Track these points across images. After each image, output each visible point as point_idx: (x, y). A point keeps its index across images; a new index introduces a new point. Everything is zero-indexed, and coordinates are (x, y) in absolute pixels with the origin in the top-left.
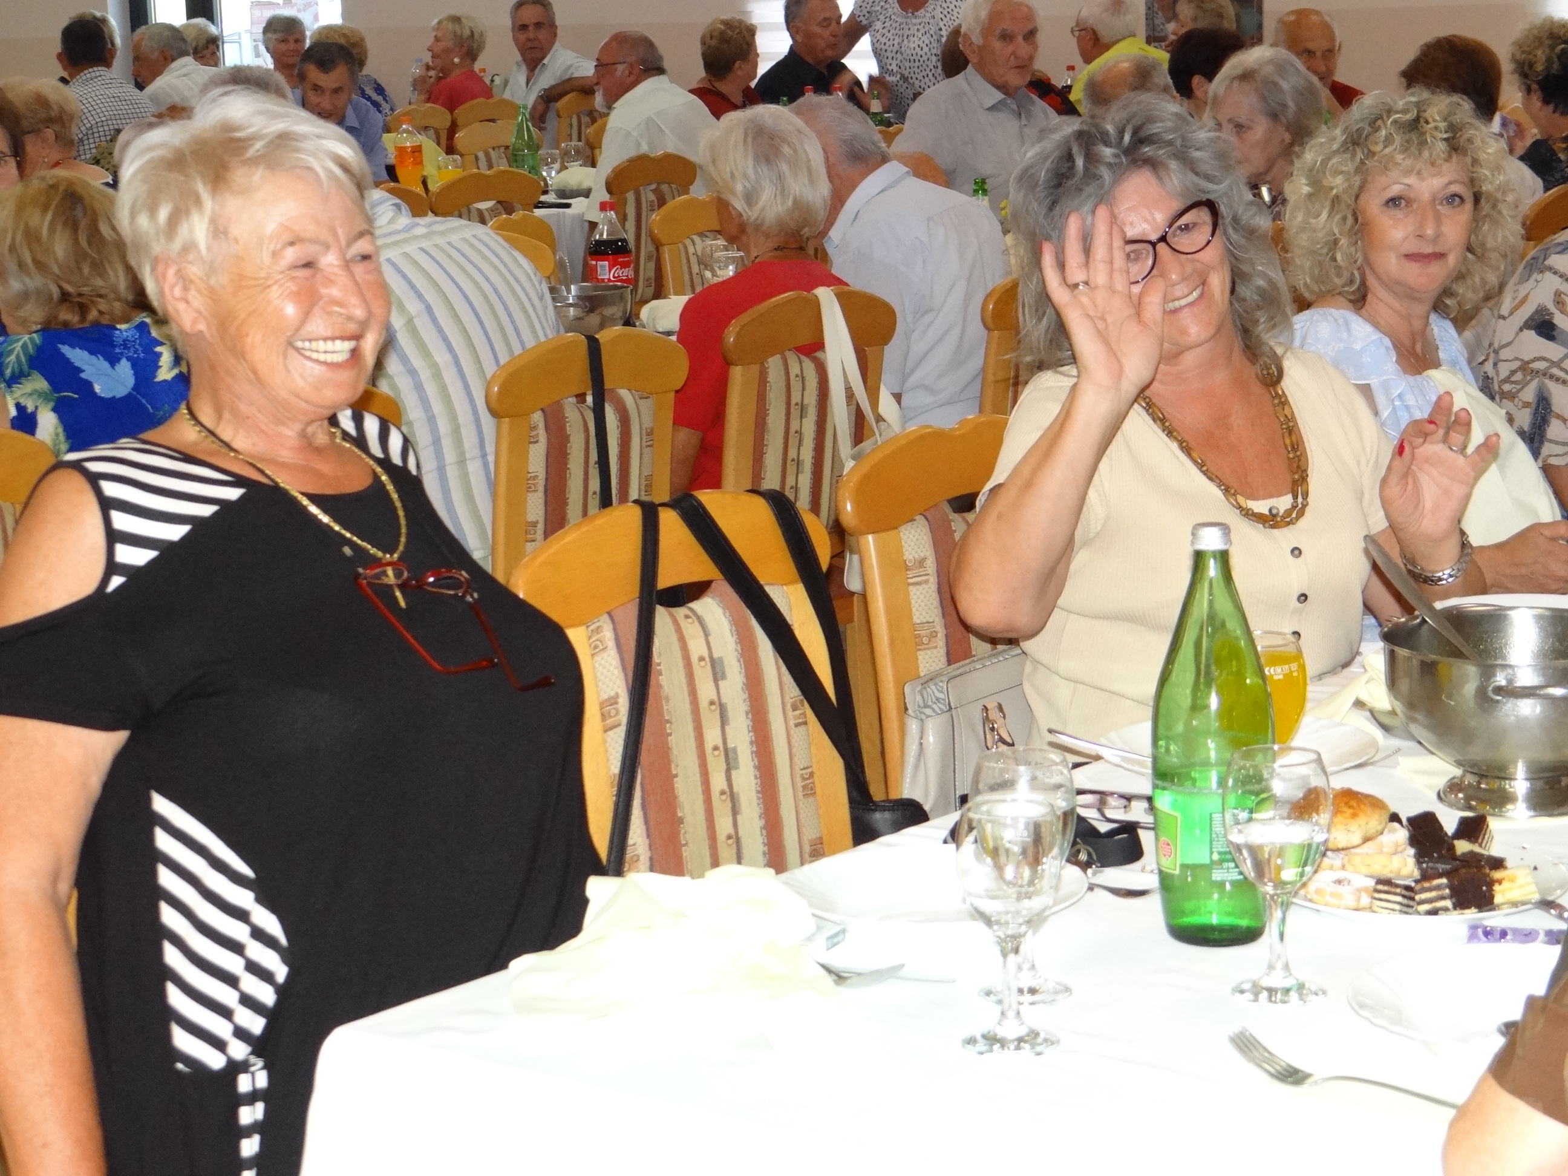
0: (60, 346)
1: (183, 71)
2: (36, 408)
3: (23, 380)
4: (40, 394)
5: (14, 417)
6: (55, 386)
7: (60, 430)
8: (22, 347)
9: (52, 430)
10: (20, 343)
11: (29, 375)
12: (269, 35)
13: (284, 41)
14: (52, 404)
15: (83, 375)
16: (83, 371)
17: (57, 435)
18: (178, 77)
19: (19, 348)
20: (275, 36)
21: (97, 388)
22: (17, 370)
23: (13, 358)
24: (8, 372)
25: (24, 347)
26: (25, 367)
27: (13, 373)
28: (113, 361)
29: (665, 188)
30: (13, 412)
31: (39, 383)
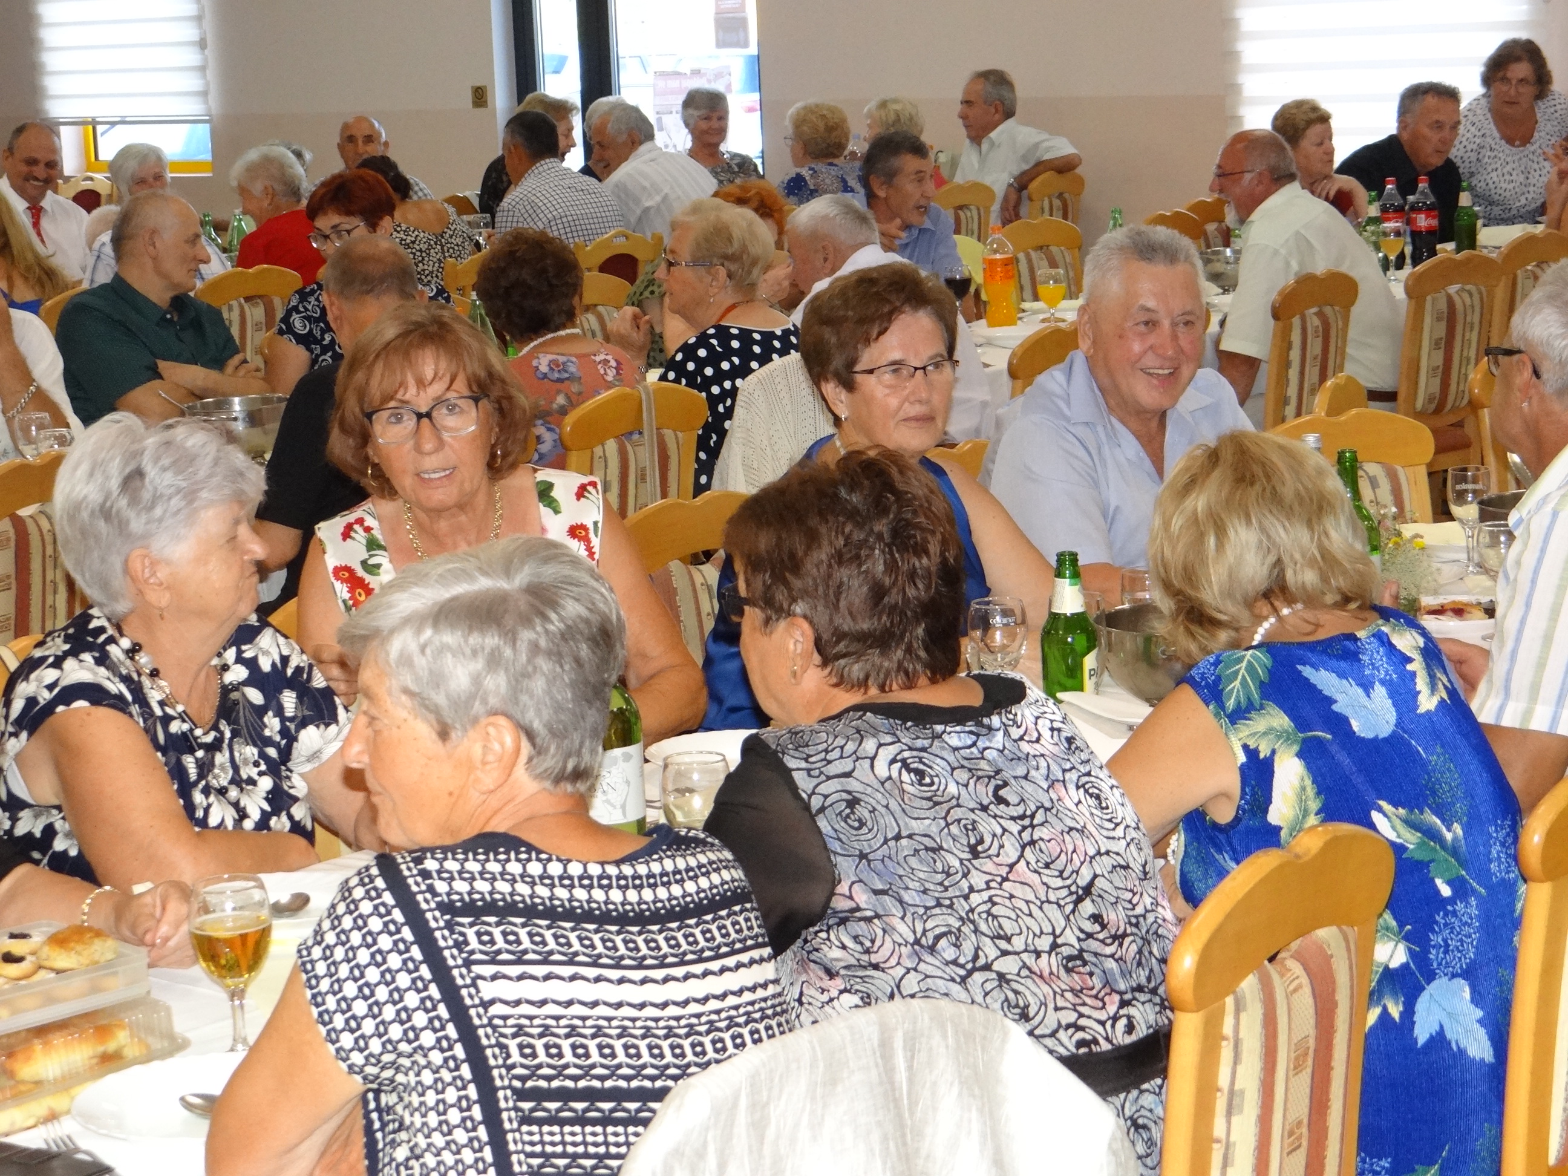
0: (1300, 667)
1: (648, 156)
2: (1273, 752)
3: (1253, 714)
4: (1281, 735)
5: (1243, 765)
6: (1301, 723)
7: (1308, 782)
8: (1246, 669)
9: (1296, 783)
10: (1244, 664)
11: (1262, 707)
12: (691, 111)
13: (708, 118)
14: (1296, 748)
15: (1335, 707)
16: (1336, 702)
17: (1303, 789)
18: (645, 162)
19: (1243, 671)
20: (696, 113)
21: (1355, 725)
22: (1244, 703)
23: (1237, 683)
24: (1231, 704)
25: (1250, 668)
26: (1256, 696)
27: (1238, 703)
28: (1367, 687)
29: (1328, 310)
30: (1242, 758)
31: (1277, 719)
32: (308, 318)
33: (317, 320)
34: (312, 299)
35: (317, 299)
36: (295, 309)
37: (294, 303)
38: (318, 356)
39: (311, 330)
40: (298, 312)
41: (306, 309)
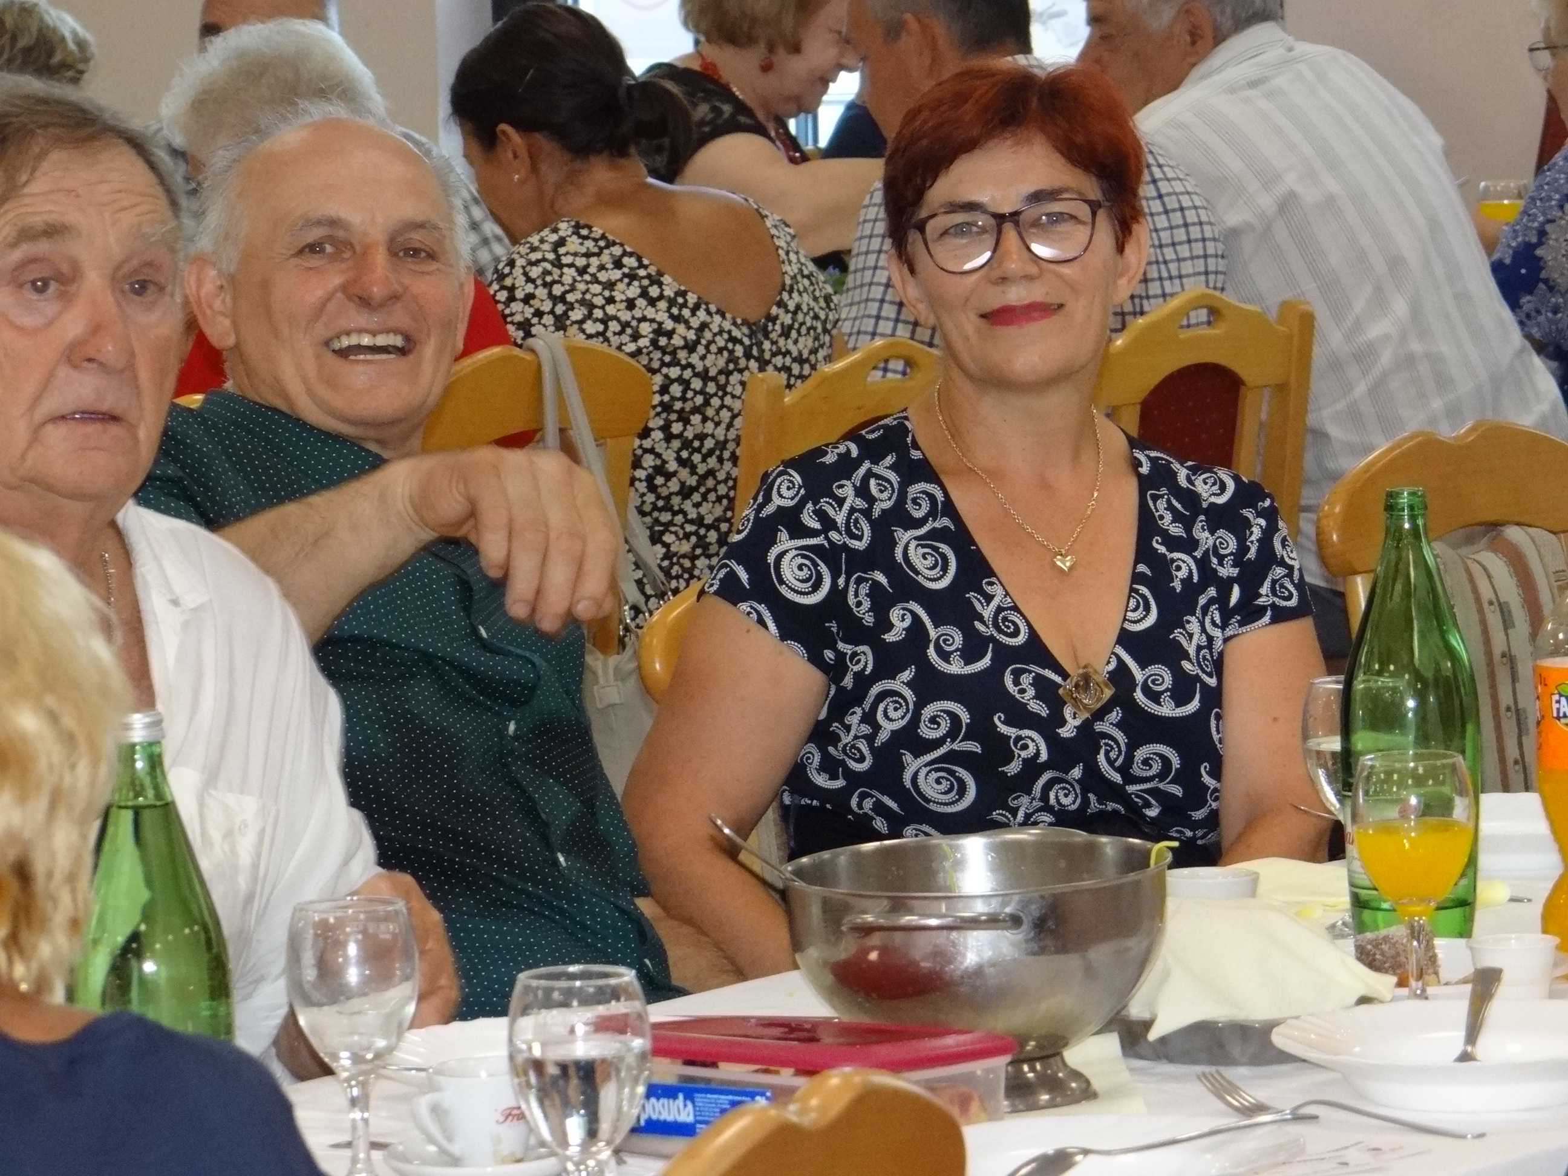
32: (831, 555)
33: (860, 562)
34: (847, 490)
35: (863, 491)
36: (790, 519)
37: (784, 496)
38: (864, 682)
39: (837, 596)
40: (798, 530)
41: (829, 524)
